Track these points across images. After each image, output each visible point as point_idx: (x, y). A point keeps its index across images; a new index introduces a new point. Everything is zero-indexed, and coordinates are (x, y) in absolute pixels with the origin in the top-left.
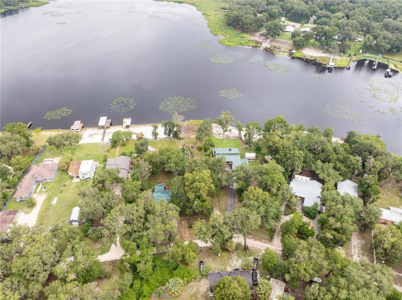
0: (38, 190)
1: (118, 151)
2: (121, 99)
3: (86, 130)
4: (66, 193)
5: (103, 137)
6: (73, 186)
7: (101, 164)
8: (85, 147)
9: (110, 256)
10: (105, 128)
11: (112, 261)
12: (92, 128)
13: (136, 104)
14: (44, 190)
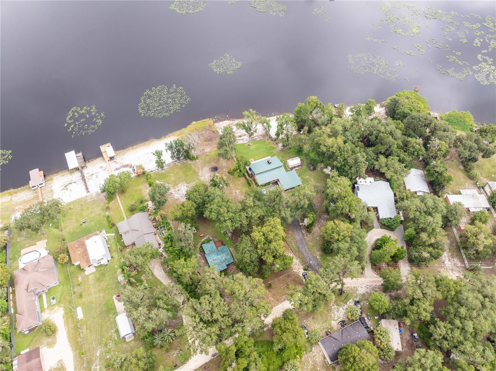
0: (46, 306)
1: (120, 204)
2: (76, 111)
3: (52, 179)
4: (88, 295)
5: (86, 186)
6: (91, 280)
7: (109, 233)
8: (70, 211)
9: (196, 361)
10: (80, 169)
11: (202, 366)
12: (60, 174)
13: (102, 114)
14: (54, 302)
